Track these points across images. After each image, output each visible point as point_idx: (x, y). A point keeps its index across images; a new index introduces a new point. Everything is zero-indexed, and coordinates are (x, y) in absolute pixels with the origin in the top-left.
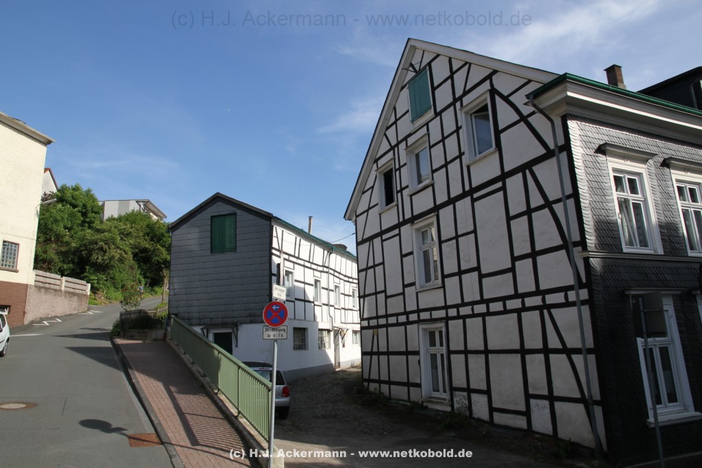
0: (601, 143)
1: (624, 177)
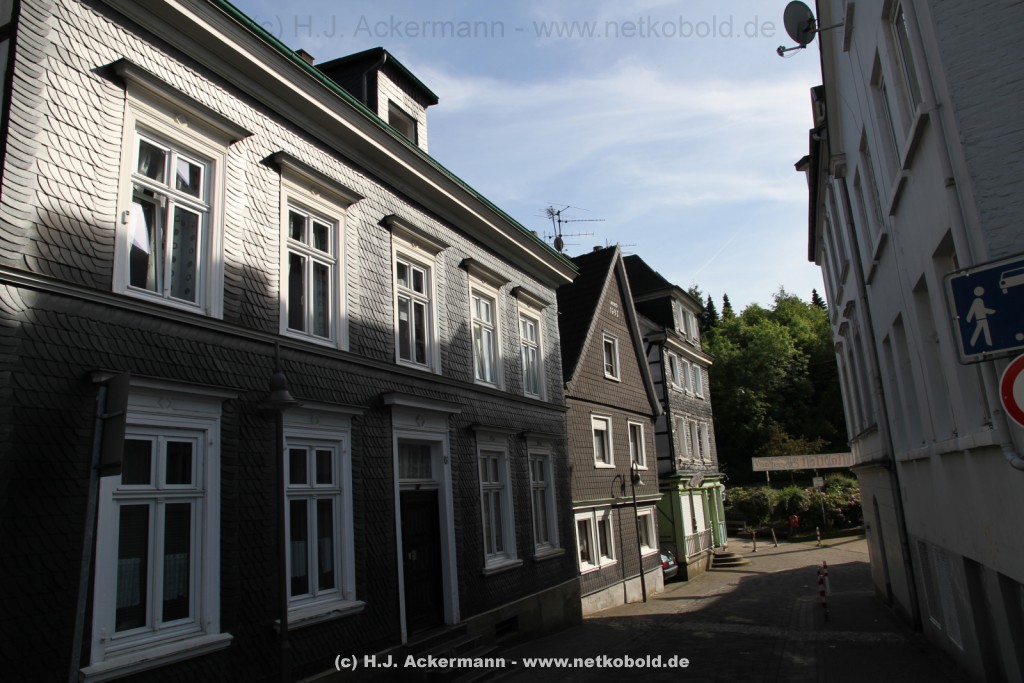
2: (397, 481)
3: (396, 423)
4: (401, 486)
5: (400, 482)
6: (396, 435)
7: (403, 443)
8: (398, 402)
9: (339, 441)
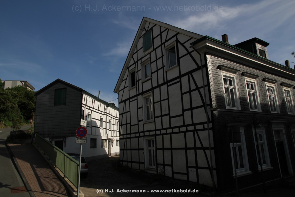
0: (219, 65)
1: (227, 79)
2: (275, 139)
3: (273, 126)
4: (276, 141)
5: (276, 140)
6: (273, 129)
7: (274, 130)
8: (273, 122)
9: (263, 132)
